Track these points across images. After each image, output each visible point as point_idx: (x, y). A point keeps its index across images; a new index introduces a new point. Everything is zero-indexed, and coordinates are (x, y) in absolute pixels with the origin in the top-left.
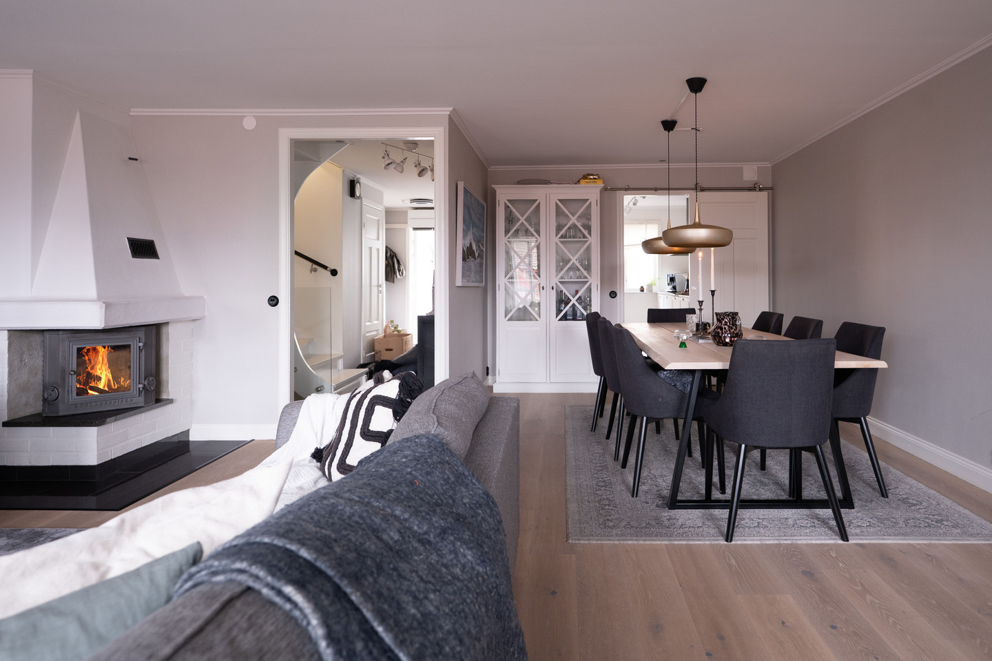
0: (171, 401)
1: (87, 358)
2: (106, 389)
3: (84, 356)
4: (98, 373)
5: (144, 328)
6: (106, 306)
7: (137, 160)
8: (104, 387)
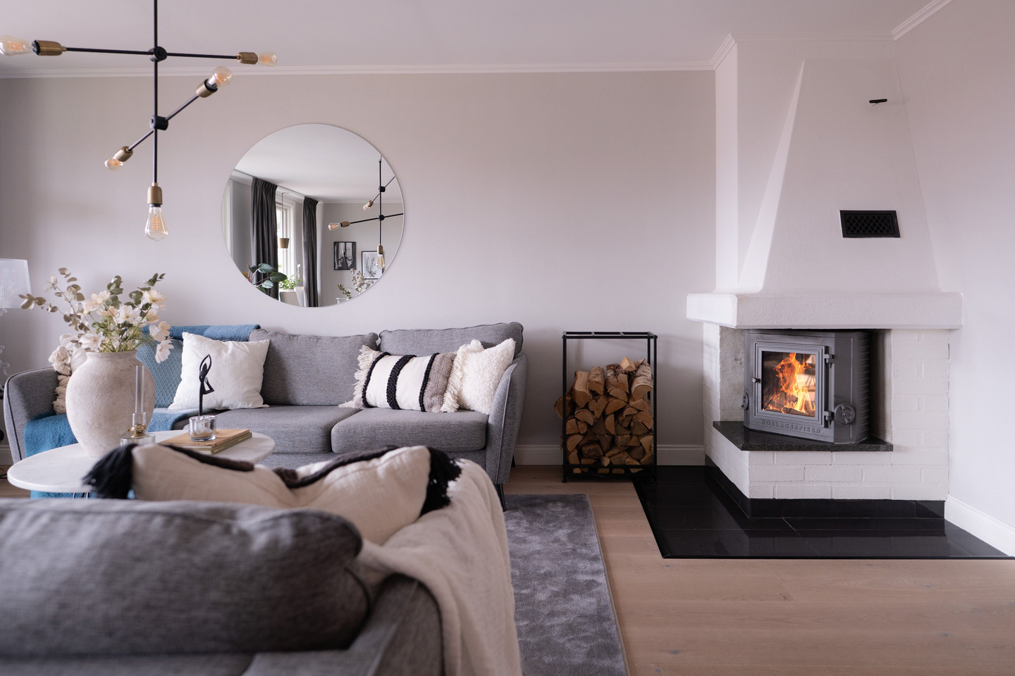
0: (890, 448)
1: (781, 375)
2: (804, 411)
3: (778, 373)
4: (795, 393)
5: (833, 335)
6: (738, 299)
7: (885, 100)
8: (801, 409)
